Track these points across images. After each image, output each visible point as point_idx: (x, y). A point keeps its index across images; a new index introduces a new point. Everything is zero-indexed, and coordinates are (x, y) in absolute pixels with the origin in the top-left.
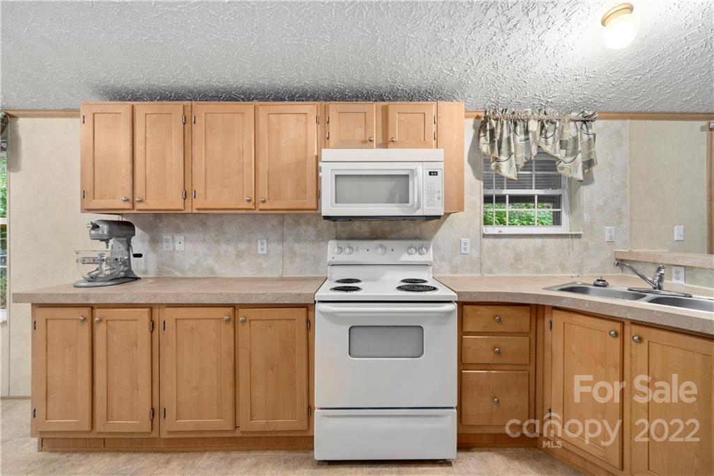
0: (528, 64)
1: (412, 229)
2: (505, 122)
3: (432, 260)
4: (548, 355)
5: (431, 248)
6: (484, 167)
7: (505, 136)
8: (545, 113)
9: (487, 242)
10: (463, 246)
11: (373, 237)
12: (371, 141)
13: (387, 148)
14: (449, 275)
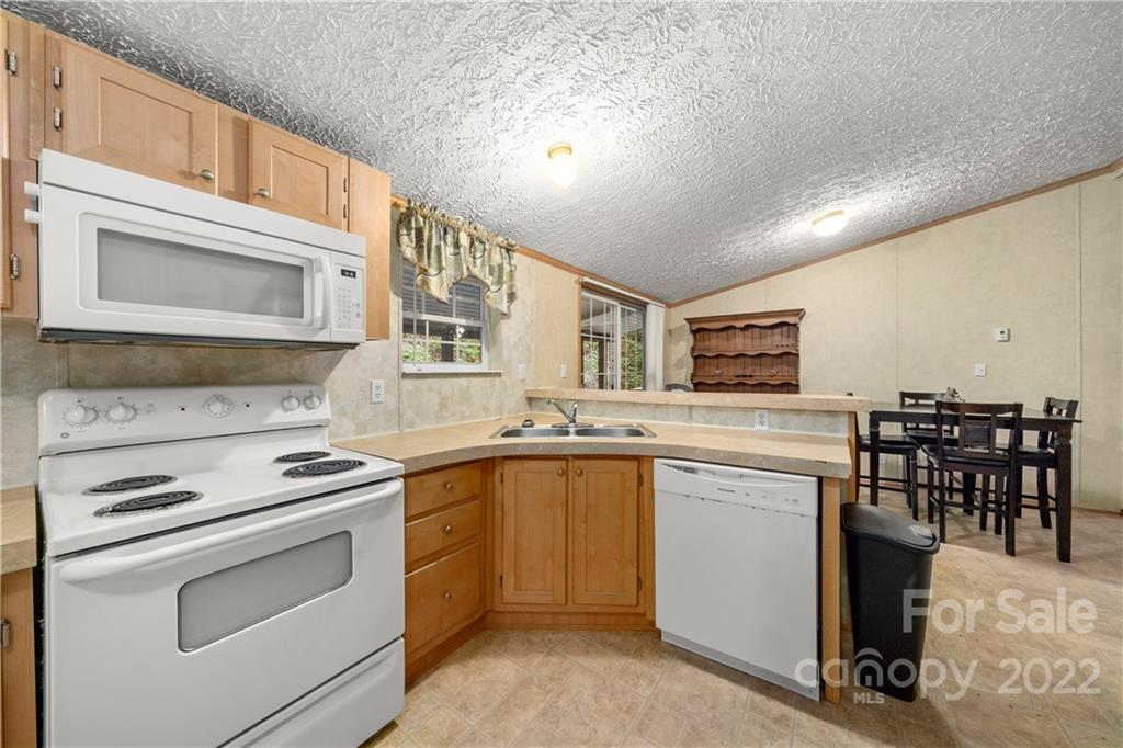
0: (474, 161)
1: (285, 365)
2: (434, 224)
3: (329, 416)
4: (498, 513)
5: (327, 397)
6: (406, 277)
7: (434, 243)
8: (475, 229)
9: (408, 384)
10: (374, 391)
11: (192, 380)
12: (208, 178)
13: (247, 203)
14: (352, 437)
